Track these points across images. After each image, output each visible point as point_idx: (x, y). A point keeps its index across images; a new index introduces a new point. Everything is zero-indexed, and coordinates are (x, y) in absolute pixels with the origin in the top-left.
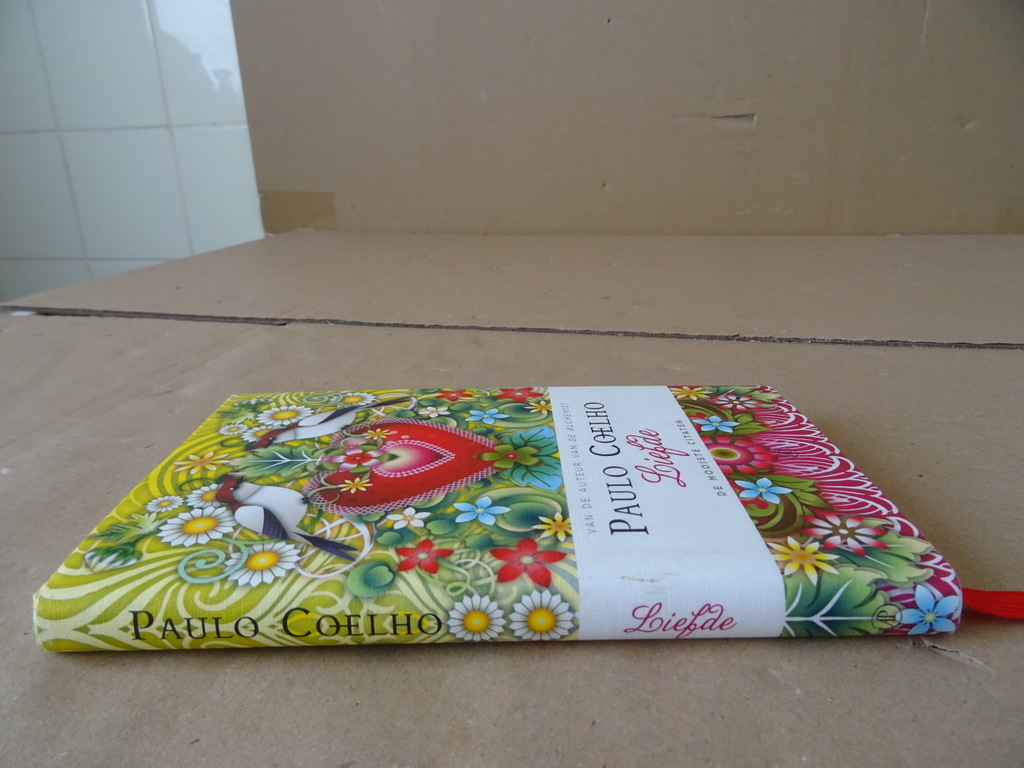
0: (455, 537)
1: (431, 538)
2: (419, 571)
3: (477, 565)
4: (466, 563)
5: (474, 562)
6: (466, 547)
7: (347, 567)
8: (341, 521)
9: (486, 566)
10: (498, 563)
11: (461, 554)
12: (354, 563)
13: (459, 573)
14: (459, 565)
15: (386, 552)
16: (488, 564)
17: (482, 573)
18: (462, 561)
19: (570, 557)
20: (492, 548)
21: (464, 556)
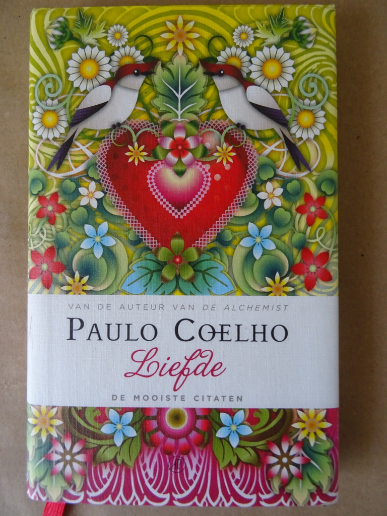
0: (68, 224)
1: (67, 211)
2: (38, 208)
3: (42, 239)
4: (43, 233)
5: (44, 238)
6: (57, 232)
7: (42, 168)
8: (89, 154)
9: (41, 244)
10: (42, 251)
11: (51, 230)
12: (45, 171)
13: (36, 230)
14: (41, 229)
15: (55, 187)
16: (42, 245)
17: (36, 242)
18: (45, 230)
19: (46, 291)
20: (56, 247)
21: (49, 232)
